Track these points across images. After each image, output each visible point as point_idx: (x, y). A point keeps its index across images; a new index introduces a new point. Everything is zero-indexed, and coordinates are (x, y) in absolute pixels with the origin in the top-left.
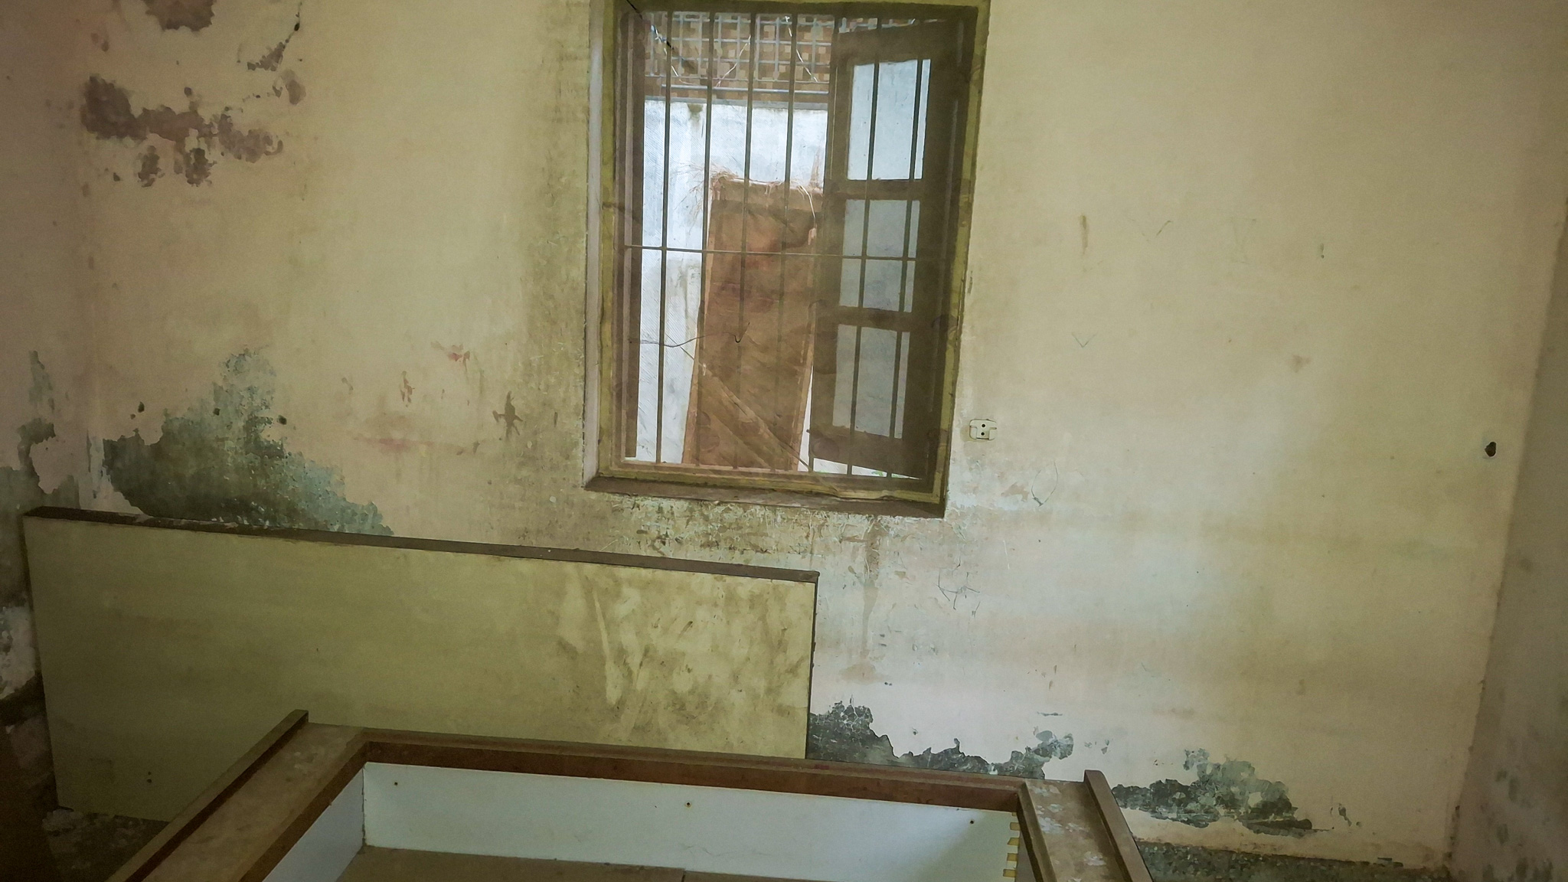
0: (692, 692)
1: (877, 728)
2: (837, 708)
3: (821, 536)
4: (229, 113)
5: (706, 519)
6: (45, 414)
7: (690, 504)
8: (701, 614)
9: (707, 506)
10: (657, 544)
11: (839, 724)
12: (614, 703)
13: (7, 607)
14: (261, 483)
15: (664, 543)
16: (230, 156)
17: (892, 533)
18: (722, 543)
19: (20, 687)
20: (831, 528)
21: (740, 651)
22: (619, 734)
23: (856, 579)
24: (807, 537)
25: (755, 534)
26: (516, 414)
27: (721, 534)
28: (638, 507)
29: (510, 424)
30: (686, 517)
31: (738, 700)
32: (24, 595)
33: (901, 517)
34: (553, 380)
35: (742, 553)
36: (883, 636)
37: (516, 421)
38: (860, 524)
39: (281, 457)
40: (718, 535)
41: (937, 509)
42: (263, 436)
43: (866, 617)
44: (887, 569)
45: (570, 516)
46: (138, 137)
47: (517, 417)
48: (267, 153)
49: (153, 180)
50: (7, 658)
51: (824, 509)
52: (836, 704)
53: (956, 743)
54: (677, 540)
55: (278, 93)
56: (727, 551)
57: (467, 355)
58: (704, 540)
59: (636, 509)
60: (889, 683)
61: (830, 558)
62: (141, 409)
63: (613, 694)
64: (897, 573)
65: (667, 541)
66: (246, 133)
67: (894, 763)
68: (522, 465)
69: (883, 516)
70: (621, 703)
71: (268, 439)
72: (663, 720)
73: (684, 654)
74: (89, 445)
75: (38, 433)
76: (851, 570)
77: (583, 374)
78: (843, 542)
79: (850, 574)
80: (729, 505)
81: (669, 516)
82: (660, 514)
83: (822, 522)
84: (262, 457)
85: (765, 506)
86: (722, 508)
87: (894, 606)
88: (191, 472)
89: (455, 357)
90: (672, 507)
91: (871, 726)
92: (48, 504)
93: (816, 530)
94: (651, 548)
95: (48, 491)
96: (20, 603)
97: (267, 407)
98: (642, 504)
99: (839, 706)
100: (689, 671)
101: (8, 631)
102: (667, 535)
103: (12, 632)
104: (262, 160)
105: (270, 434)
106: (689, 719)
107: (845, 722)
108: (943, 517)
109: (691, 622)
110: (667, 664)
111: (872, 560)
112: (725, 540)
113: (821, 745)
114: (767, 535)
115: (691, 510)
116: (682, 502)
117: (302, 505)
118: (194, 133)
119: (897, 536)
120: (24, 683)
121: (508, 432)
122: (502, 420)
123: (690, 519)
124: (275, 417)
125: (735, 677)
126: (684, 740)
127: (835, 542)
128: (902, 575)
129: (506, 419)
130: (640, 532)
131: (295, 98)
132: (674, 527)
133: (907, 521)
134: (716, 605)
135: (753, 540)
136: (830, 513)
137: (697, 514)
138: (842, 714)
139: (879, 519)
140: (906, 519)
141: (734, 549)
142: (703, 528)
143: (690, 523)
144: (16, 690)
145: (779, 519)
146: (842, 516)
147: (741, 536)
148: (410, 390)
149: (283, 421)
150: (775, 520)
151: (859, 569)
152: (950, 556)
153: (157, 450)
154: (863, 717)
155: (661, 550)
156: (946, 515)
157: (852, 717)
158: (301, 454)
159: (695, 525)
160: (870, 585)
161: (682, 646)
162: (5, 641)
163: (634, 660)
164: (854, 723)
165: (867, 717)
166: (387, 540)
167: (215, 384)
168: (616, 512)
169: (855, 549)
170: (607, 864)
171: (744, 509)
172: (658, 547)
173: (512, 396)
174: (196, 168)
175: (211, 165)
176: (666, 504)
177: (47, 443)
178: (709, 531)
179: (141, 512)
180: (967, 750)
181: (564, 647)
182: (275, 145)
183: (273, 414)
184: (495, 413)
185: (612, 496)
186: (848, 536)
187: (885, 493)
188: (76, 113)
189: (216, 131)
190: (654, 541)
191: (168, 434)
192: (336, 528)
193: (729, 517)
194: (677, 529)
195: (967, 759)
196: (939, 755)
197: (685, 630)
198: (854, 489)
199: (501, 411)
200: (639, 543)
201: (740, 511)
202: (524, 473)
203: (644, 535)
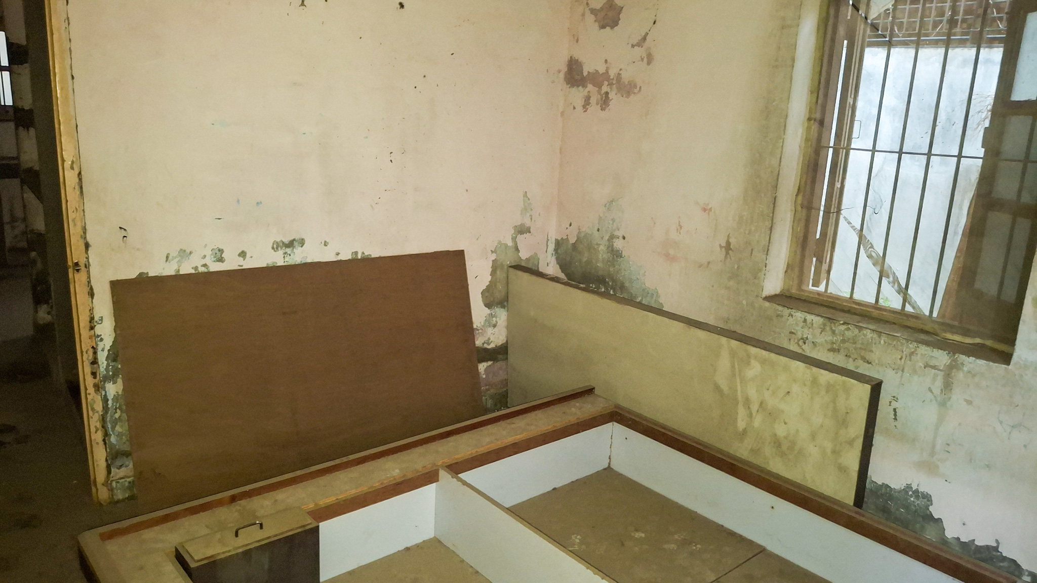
0: (786, 438)
1: (936, 511)
2: (907, 487)
3: (910, 360)
4: (621, 72)
5: (833, 332)
6: (528, 223)
7: (824, 320)
8: (795, 388)
9: (835, 324)
10: (801, 343)
11: (906, 499)
12: (741, 430)
13: (497, 307)
14: (611, 269)
15: (805, 343)
16: (619, 95)
17: (965, 369)
18: (842, 351)
19: (498, 345)
20: (919, 356)
21: (817, 419)
22: (742, 451)
23: (932, 397)
24: (901, 359)
25: (865, 349)
26: (731, 247)
27: (842, 345)
28: (792, 316)
29: (727, 253)
30: (821, 328)
31: (813, 451)
32: (505, 303)
33: (974, 359)
34: (753, 228)
35: (854, 361)
36: (948, 445)
37: (730, 252)
38: (942, 358)
39: (621, 257)
40: (839, 345)
41: (1006, 358)
42: (615, 245)
43: (937, 427)
44: (957, 396)
45: (752, 315)
46: (584, 86)
47: (731, 249)
48: (634, 93)
49: (588, 109)
50: (494, 330)
51: (916, 341)
52: (907, 484)
53: (997, 543)
54: (813, 342)
55: (642, 60)
56: (844, 358)
57: (711, 209)
58: (829, 347)
59: (790, 317)
60: (948, 481)
61: (916, 378)
62: (570, 225)
63: (741, 425)
64: (966, 401)
65: (807, 341)
66: (627, 83)
67: (944, 541)
68: (730, 278)
69: (961, 355)
70: (745, 432)
71: (617, 247)
72: (768, 450)
73: (783, 411)
74: (548, 240)
75: (522, 230)
76: (930, 390)
77: (770, 226)
78: (926, 368)
79: (930, 393)
80: (849, 326)
81: (810, 326)
82: (805, 324)
83: (913, 350)
84: (613, 256)
85: (873, 331)
86: (844, 327)
87: (960, 424)
88: (585, 260)
89: (705, 210)
90: (812, 320)
91: (931, 508)
92: (523, 264)
93: (908, 355)
94: (796, 344)
95: (524, 258)
96: (503, 307)
97: (618, 230)
98: (794, 314)
99: (909, 487)
100: (785, 423)
101: (496, 318)
102: (807, 338)
103: (498, 319)
104: (632, 96)
105: (618, 244)
106: (783, 455)
107: (912, 499)
108: (1008, 364)
109: (789, 392)
110: (772, 415)
111: (948, 386)
112: (844, 349)
113: (893, 510)
114: (872, 351)
115: (824, 325)
116: (819, 318)
117: (627, 284)
118: (606, 83)
119: (969, 372)
120: (500, 344)
121: (726, 257)
122: (723, 250)
123: (823, 330)
124: (621, 236)
125: (813, 436)
126: (777, 467)
127: (921, 367)
128: (969, 402)
129: (725, 249)
130: (791, 333)
131: (649, 63)
132: (812, 334)
133: (978, 362)
134: (805, 385)
135: (863, 353)
136: (920, 345)
137: (828, 328)
138: (910, 493)
139: (956, 356)
140: (977, 360)
141: (849, 357)
142: (830, 338)
143: (822, 333)
144: (496, 346)
145: (882, 342)
146: (928, 348)
147: (856, 349)
148: (681, 227)
149: (624, 238)
150: (880, 342)
151: (937, 391)
152: (1011, 397)
153: (574, 245)
154: (926, 500)
155: (803, 347)
156: (1011, 363)
157: (917, 497)
158: (629, 257)
159: (826, 335)
160: (943, 404)
161: (782, 406)
162: (494, 322)
163: (755, 407)
164: (919, 502)
165: (928, 501)
166: (659, 312)
167: (599, 216)
168: (779, 317)
169: (936, 376)
170: (722, 526)
171: (859, 330)
172: (801, 345)
173: (730, 235)
174: (605, 101)
175: (611, 100)
176: (810, 317)
177: (527, 235)
178: (834, 341)
179: (566, 278)
180: (1005, 551)
181: (717, 388)
182: (638, 89)
183: (619, 234)
184: (720, 245)
185: (777, 306)
186: (931, 364)
187: (978, 340)
188: (562, 75)
189: (614, 82)
190: (799, 341)
191: (579, 240)
192: (639, 300)
193: (849, 334)
194: (814, 335)
195: (1005, 559)
196: (981, 547)
197: (785, 396)
198: (953, 333)
199: (724, 244)
200: (790, 339)
201: (856, 331)
202: (731, 283)
203: (794, 335)
